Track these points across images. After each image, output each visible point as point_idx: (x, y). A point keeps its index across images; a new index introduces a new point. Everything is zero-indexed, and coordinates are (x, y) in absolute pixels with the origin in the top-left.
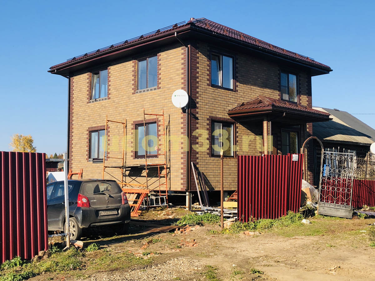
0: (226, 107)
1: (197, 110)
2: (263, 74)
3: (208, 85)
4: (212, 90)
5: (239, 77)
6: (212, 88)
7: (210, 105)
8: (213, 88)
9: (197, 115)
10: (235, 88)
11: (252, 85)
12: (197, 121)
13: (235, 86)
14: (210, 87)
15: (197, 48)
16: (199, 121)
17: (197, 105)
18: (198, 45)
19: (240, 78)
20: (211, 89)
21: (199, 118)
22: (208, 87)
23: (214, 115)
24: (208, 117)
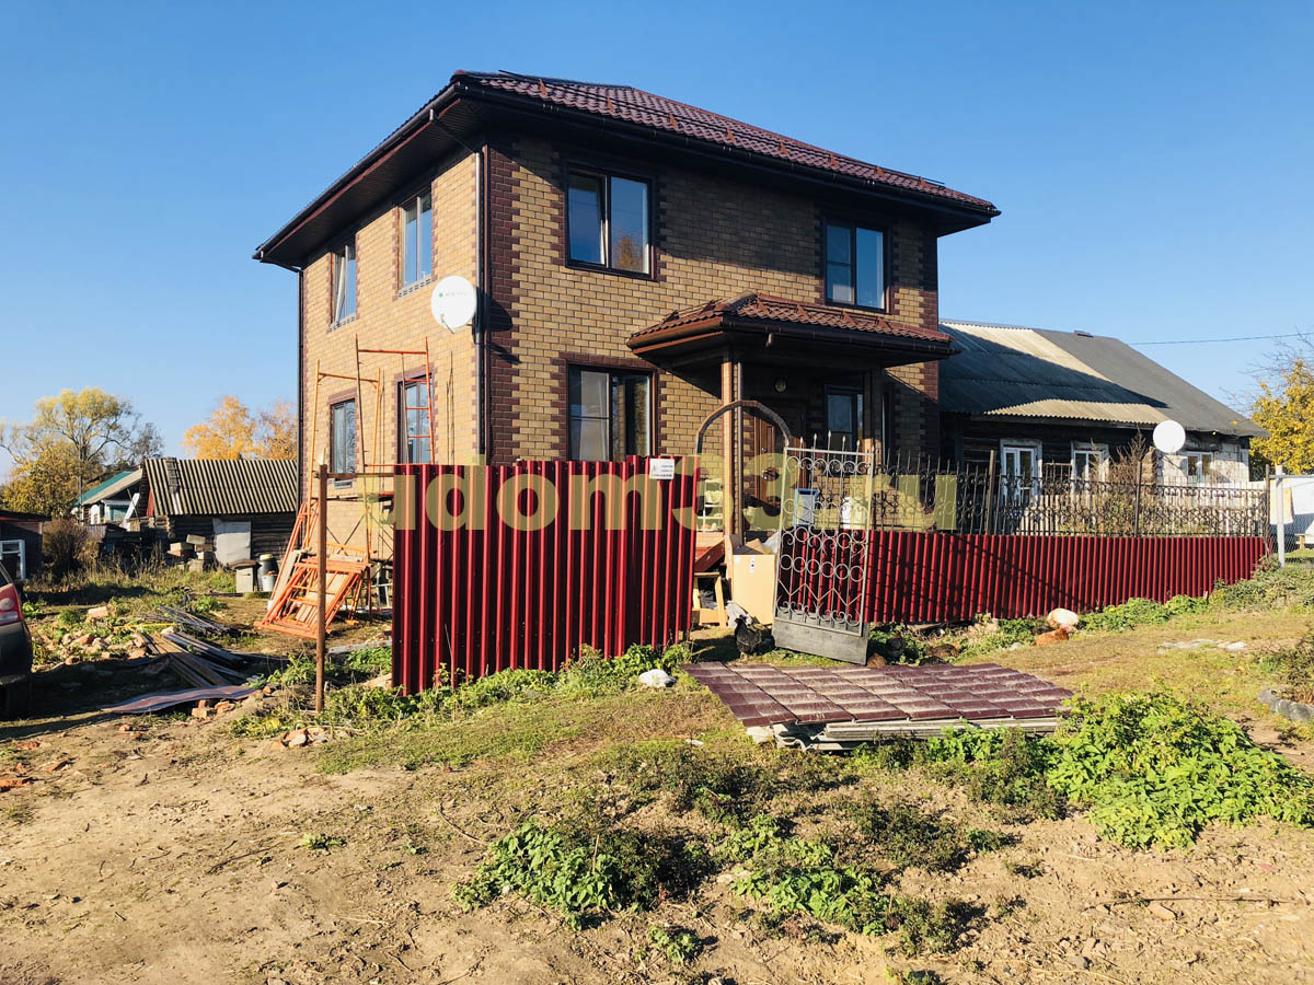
0: (621, 327)
3: (555, 261)
4: (570, 277)
6: (568, 271)
7: (560, 319)
8: (572, 271)
9: (514, 351)
10: (657, 271)
11: (718, 260)
12: (514, 366)
13: (657, 265)
14: (563, 269)
16: (521, 366)
17: (515, 321)
18: (515, 146)
20: (564, 274)
22: (555, 267)
23: (578, 351)
24: (556, 355)
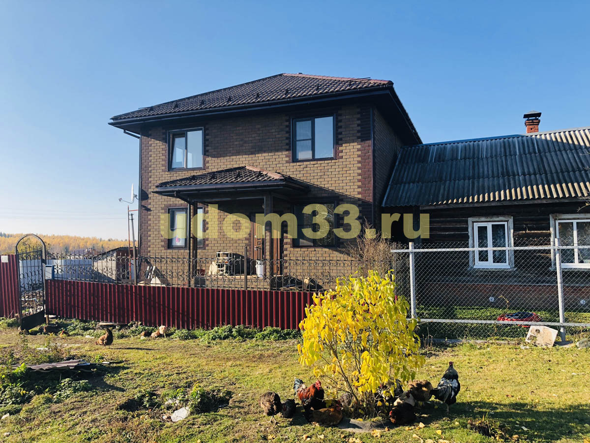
1: (149, 201)
2: (253, 136)
3: (163, 171)
4: (169, 175)
5: (210, 151)
6: (168, 173)
8: (170, 173)
9: (149, 207)
10: (205, 165)
12: (149, 212)
13: (205, 163)
14: (166, 173)
15: (148, 136)
16: (152, 212)
17: (150, 196)
18: (150, 132)
19: (213, 151)
20: (167, 175)
21: (151, 209)
23: (172, 203)
24: (163, 206)
